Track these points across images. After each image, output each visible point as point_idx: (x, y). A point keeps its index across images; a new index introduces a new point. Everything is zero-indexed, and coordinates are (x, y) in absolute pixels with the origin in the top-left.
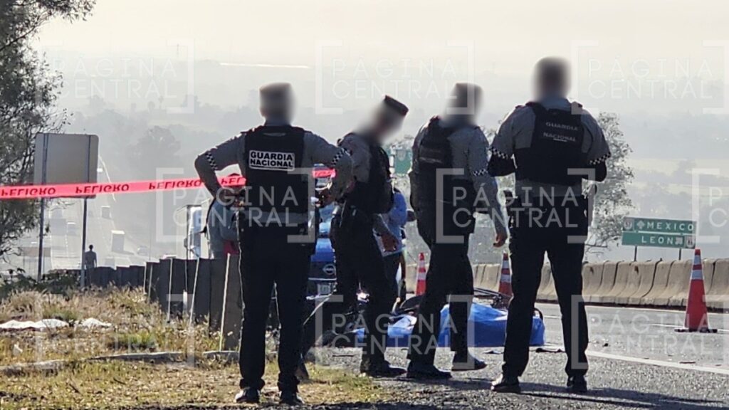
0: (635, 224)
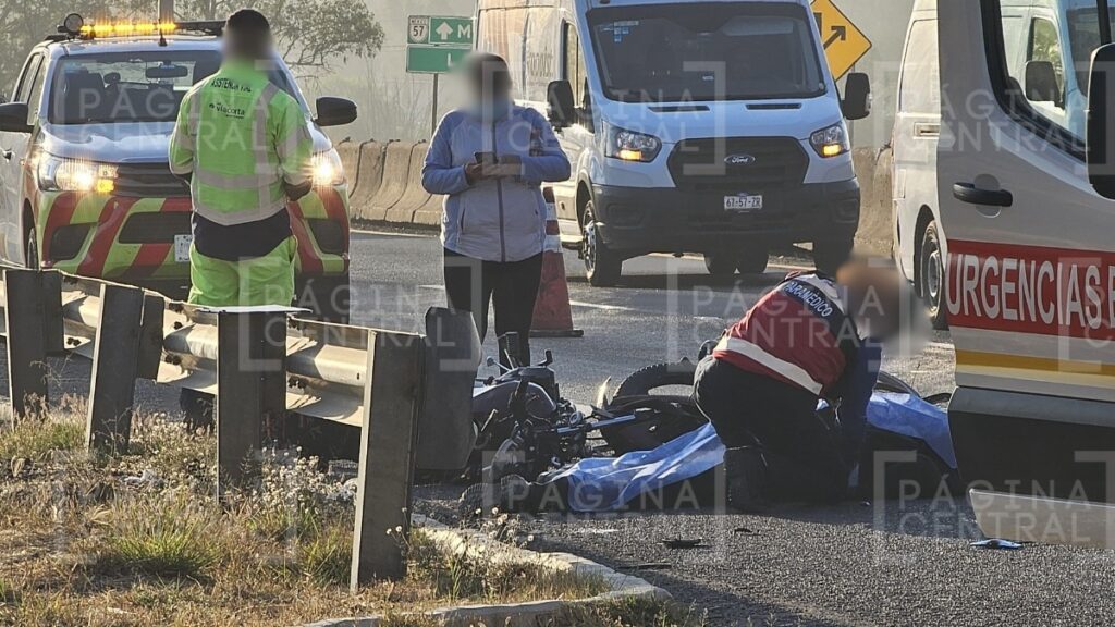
0: (433, 30)
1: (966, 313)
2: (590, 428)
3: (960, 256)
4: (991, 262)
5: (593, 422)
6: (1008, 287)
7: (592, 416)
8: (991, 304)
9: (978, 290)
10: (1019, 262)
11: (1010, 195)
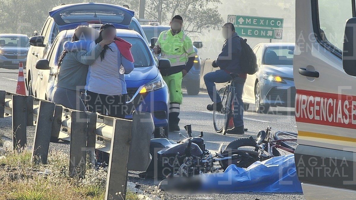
0: (237, 20)
1: (302, 117)
2: (214, 161)
3: (301, 95)
4: (311, 98)
5: (216, 158)
6: (317, 108)
7: (216, 156)
8: (311, 114)
9: (306, 108)
10: (321, 98)
11: (318, 73)
